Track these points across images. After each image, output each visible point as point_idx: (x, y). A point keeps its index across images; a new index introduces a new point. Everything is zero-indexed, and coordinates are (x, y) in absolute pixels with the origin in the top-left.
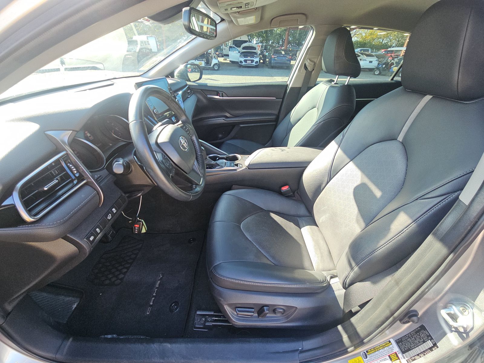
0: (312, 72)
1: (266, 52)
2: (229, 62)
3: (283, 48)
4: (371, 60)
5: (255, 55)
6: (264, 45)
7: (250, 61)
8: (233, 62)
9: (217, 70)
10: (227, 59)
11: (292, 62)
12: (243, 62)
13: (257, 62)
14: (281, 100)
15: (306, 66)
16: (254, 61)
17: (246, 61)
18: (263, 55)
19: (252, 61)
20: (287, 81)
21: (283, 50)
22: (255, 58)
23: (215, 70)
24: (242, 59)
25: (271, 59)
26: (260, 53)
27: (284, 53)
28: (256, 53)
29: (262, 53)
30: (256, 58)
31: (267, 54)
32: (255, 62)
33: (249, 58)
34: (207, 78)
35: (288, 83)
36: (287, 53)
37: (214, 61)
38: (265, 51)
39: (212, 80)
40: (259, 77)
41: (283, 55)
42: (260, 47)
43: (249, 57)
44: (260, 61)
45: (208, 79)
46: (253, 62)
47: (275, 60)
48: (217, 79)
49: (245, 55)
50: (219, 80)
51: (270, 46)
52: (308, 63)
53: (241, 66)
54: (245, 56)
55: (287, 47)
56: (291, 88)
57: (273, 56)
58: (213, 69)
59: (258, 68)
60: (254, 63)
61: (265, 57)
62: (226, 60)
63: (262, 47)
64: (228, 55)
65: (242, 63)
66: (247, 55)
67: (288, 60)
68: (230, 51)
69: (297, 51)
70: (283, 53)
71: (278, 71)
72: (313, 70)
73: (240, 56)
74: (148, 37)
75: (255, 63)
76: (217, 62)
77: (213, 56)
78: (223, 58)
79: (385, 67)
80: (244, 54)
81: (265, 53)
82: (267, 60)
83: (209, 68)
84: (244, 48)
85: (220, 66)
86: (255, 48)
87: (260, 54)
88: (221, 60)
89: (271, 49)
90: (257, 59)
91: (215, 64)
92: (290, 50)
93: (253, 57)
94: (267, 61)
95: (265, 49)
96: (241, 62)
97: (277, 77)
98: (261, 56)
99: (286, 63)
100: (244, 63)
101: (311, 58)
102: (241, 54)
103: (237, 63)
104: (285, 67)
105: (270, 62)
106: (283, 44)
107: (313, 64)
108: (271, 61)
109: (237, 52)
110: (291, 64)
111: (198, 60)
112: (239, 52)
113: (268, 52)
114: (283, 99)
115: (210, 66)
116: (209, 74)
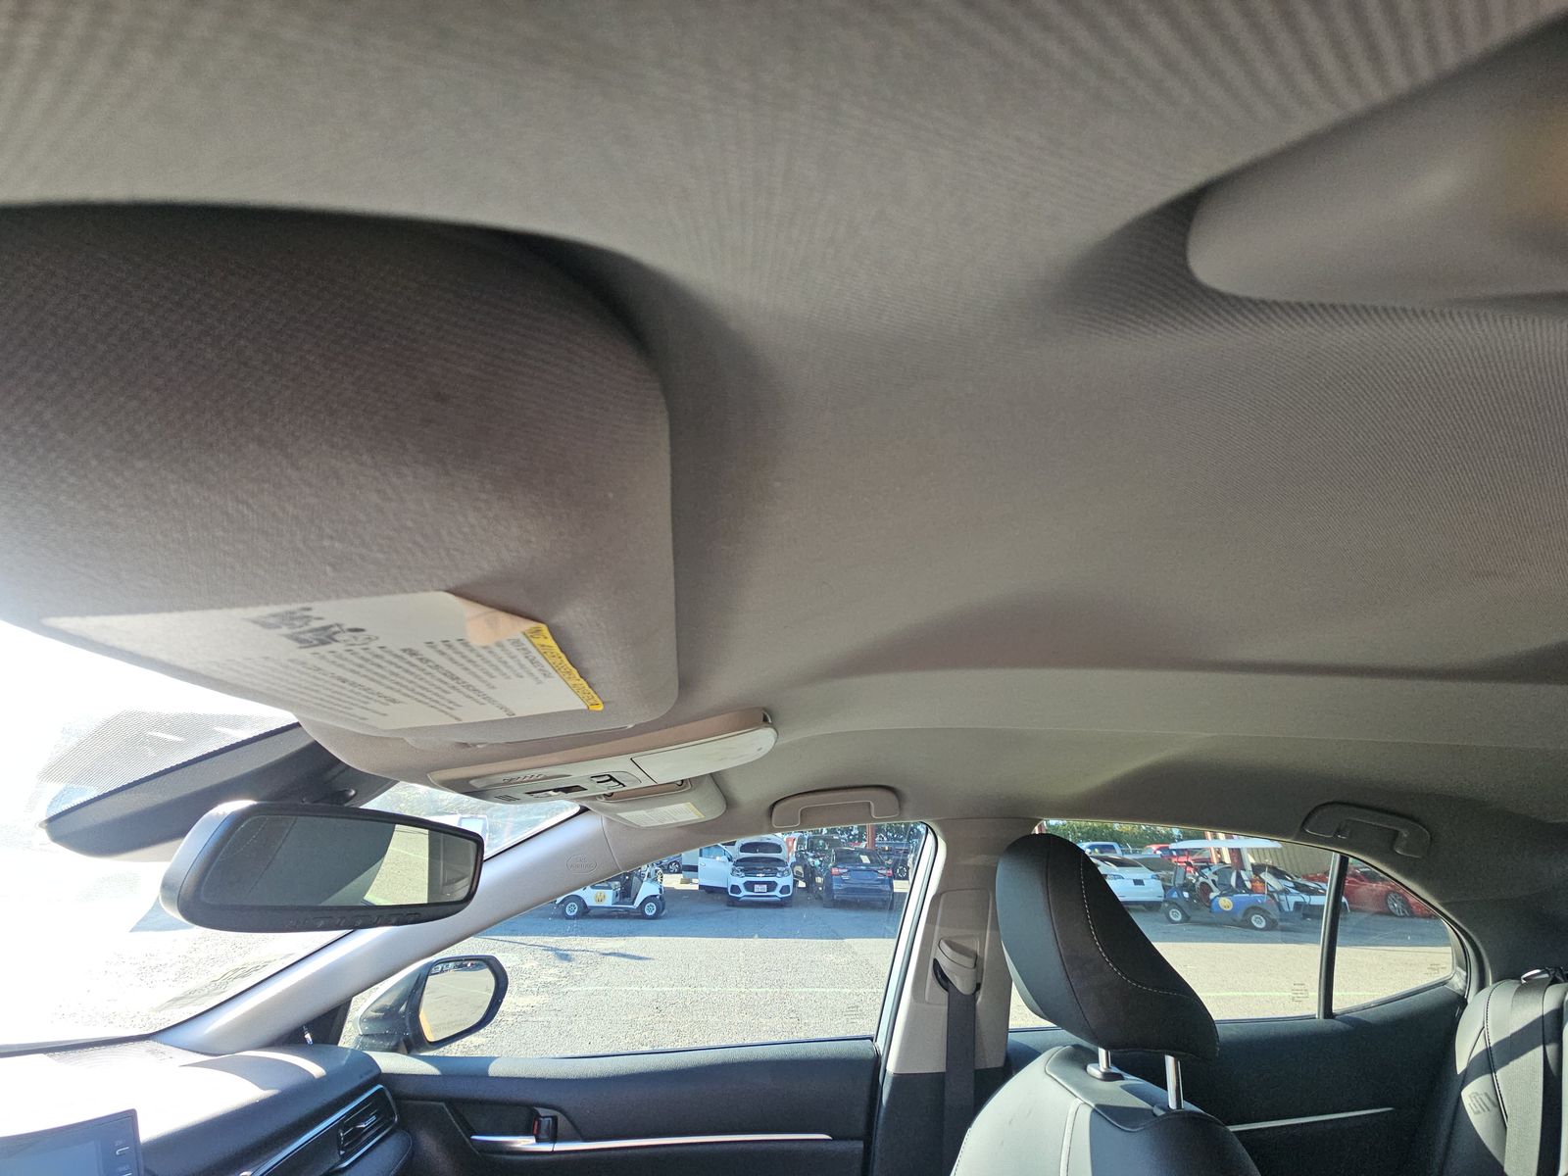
0: (973, 997)
1: (814, 857)
2: (696, 887)
3: (863, 845)
4: (1138, 876)
5: (779, 869)
6: (806, 837)
7: (765, 886)
8: (708, 890)
9: (655, 917)
10: (694, 881)
11: (899, 886)
12: (742, 888)
13: (786, 889)
14: (860, 1145)
15: (942, 972)
16: (777, 884)
17: (749, 886)
18: (806, 866)
19: (771, 886)
20: (874, 1033)
21: (862, 852)
22: (778, 875)
23: (644, 917)
24: (740, 881)
25: (829, 877)
26: (794, 860)
27: (869, 862)
28: (782, 861)
29: (801, 859)
30: (783, 875)
31: (817, 862)
32: (779, 888)
33: (760, 877)
34: (610, 951)
35: (880, 1044)
36: (877, 861)
37: (647, 889)
38: (811, 855)
39: (624, 956)
40: (793, 940)
41: (866, 865)
42: (795, 842)
43: (761, 875)
44: (795, 883)
45: (610, 954)
46: (773, 890)
47: (843, 881)
48: (642, 955)
49: (749, 869)
50: (652, 955)
51: (825, 840)
52: (945, 957)
53: (734, 903)
54: (748, 871)
55: (874, 843)
56: (899, 1079)
57: (835, 871)
58: (640, 915)
59: (791, 906)
60: (777, 892)
61: (813, 873)
62: (688, 881)
63: (800, 841)
64: (694, 869)
65: (739, 891)
66: (755, 869)
67: (883, 882)
68: (701, 855)
69: (906, 852)
70: (865, 859)
71: (857, 917)
72: (978, 987)
73: (733, 870)
75: (781, 892)
76: (657, 892)
77: (646, 874)
78: (680, 876)
79: (1191, 897)
80: (746, 866)
81: (811, 860)
82: (819, 880)
83: (627, 910)
84: (745, 848)
85: (664, 905)
86: (778, 849)
87: (793, 865)
88: (673, 881)
89: (827, 848)
90: (787, 880)
91: (651, 898)
92: (884, 850)
93: (773, 873)
94: (818, 885)
95: (809, 850)
96: (735, 889)
97: (856, 940)
98: (799, 869)
99: (881, 891)
100: (744, 892)
101: (957, 937)
102: (736, 865)
103: (722, 891)
104: (880, 904)
105: (829, 889)
106: (860, 835)
107: (968, 962)
108: (831, 884)
109: (725, 858)
110: (895, 890)
111: (593, 887)
112: (730, 860)
113: (819, 857)
114: (868, 1138)
115: (633, 903)
116: (621, 934)
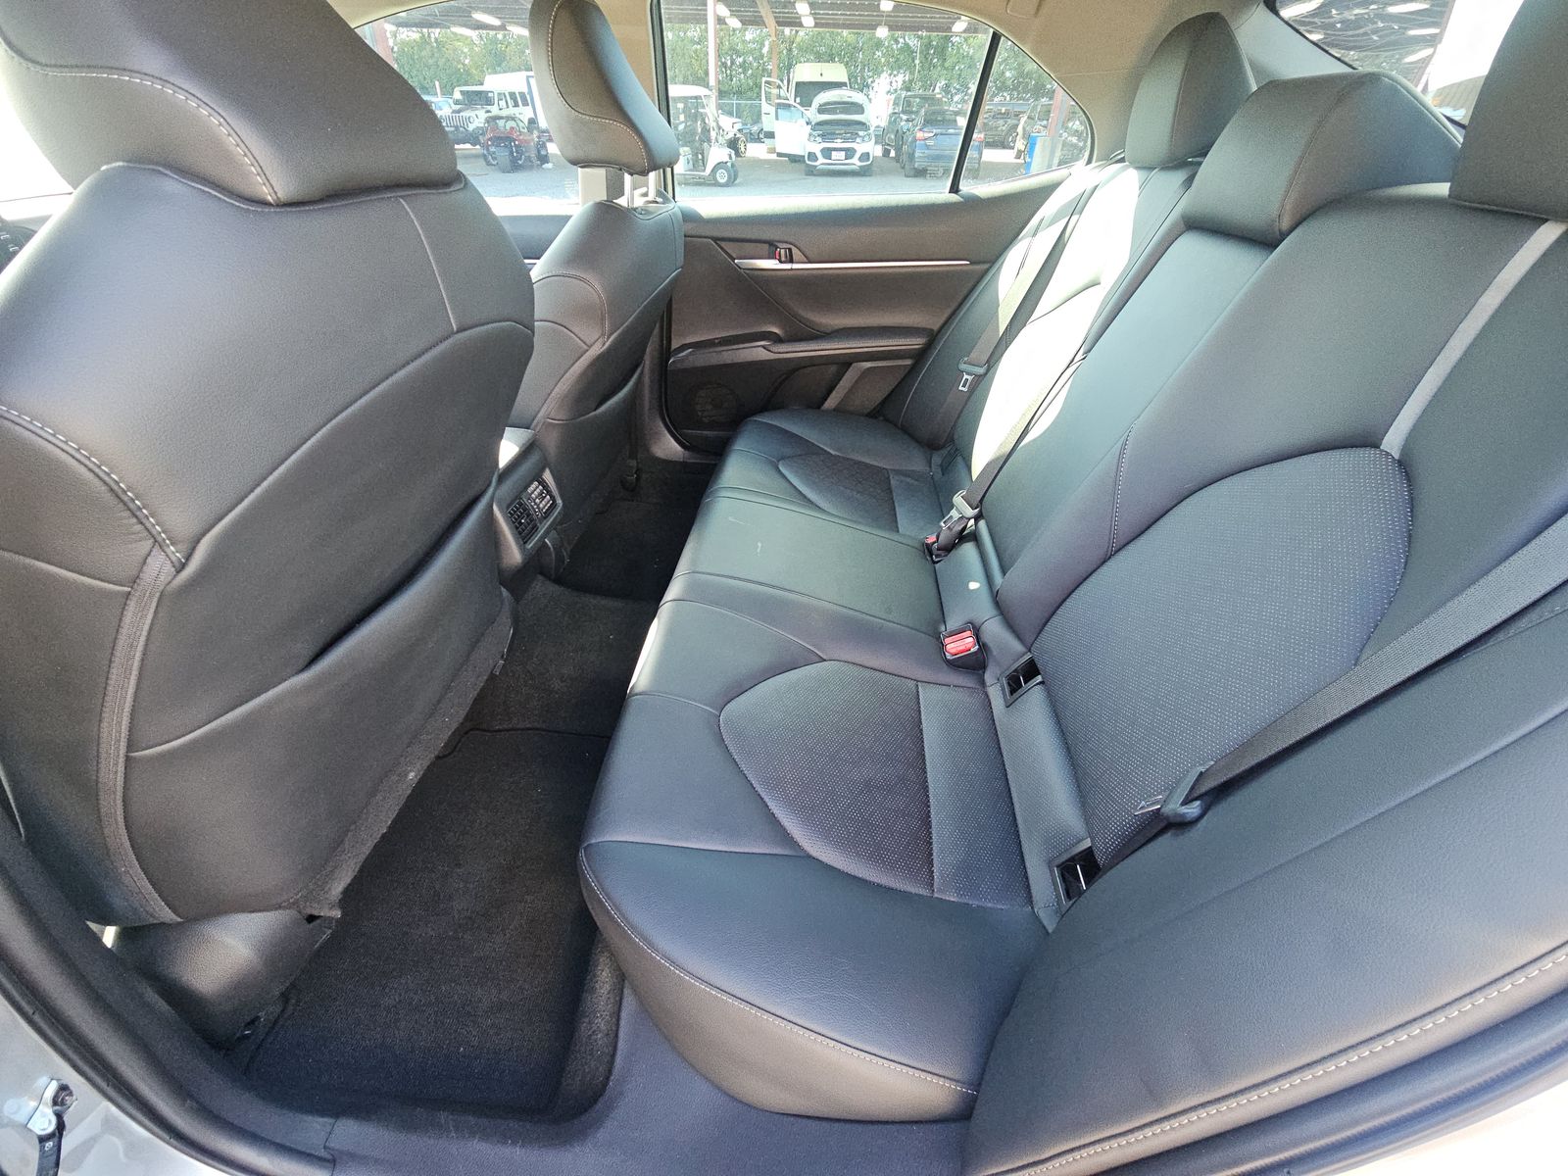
2: (776, 157)
5: (861, 133)
7: (844, 153)
9: (728, 185)
12: (819, 155)
13: (864, 156)
16: (855, 151)
17: (827, 153)
19: (850, 153)
21: (959, 113)
22: (858, 140)
24: (816, 148)
25: (914, 145)
28: (864, 124)
30: (864, 141)
32: (857, 155)
33: (838, 144)
38: (905, 117)
43: (839, 140)
46: (852, 158)
47: (929, 147)
49: (827, 134)
53: (812, 172)
54: (826, 137)
57: (920, 135)
59: (867, 173)
60: (855, 160)
64: (773, 136)
65: (816, 159)
66: (833, 134)
68: (778, 119)
73: (811, 135)
74: (530, 79)
75: (860, 159)
80: (824, 130)
83: (700, 176)
84: (822, 110)
86: (862, 110)
90: (868, 147)
93: (854, 136)
95: (903, 112)
96: (812, 156)
100: (821, 160)
102: (813, 129)
103: (801, 159)
105: (912, 156)
108: (914, 151)
109: (803, 122)
112: (808, 124)
113: (913, 120)
115: (705, 171)
